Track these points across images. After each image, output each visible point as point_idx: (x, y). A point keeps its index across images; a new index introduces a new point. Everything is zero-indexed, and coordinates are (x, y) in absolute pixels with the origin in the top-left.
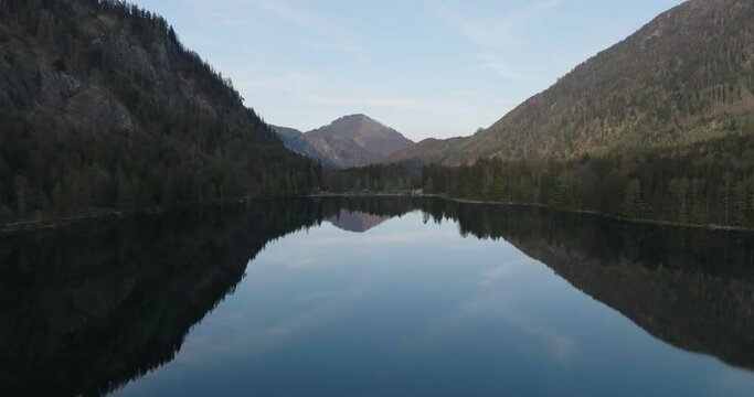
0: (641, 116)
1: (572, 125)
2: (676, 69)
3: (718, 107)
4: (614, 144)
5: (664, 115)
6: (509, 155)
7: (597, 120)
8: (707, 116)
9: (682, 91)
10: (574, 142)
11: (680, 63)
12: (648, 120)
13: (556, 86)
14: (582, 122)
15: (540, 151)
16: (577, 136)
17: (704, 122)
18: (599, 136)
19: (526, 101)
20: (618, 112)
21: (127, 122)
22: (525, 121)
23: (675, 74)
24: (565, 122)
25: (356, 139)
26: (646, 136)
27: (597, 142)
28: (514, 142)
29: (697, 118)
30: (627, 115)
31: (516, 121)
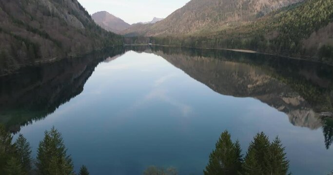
0: (210, 20)
1: (190, 22)
2: (221, 5)
3: (229, 19)
4: (201, 29)
5: (216, 21)
6: (170, 32)
7: (197, 21)
8: (226, 22)
9: (221, 13)
10: (190, 28)
11: (222, 3)
12: (211, 22)
13: (185, 6)
14: (193, 21)
15: (180, 30)
16: (191, 26)
17: (225, 23)
18: (198, 26)
19: (175, 11)
20: (203, 19)
21: (83, 27)
22: (175, 19)
23: (220, 7)
24: (188, 21)
25: (104, 22)
26: (210, 27)
27: (197, 28)
28: (171, 26)
29: (223, 22)
30: (206, 20)
31: (172, 19)
